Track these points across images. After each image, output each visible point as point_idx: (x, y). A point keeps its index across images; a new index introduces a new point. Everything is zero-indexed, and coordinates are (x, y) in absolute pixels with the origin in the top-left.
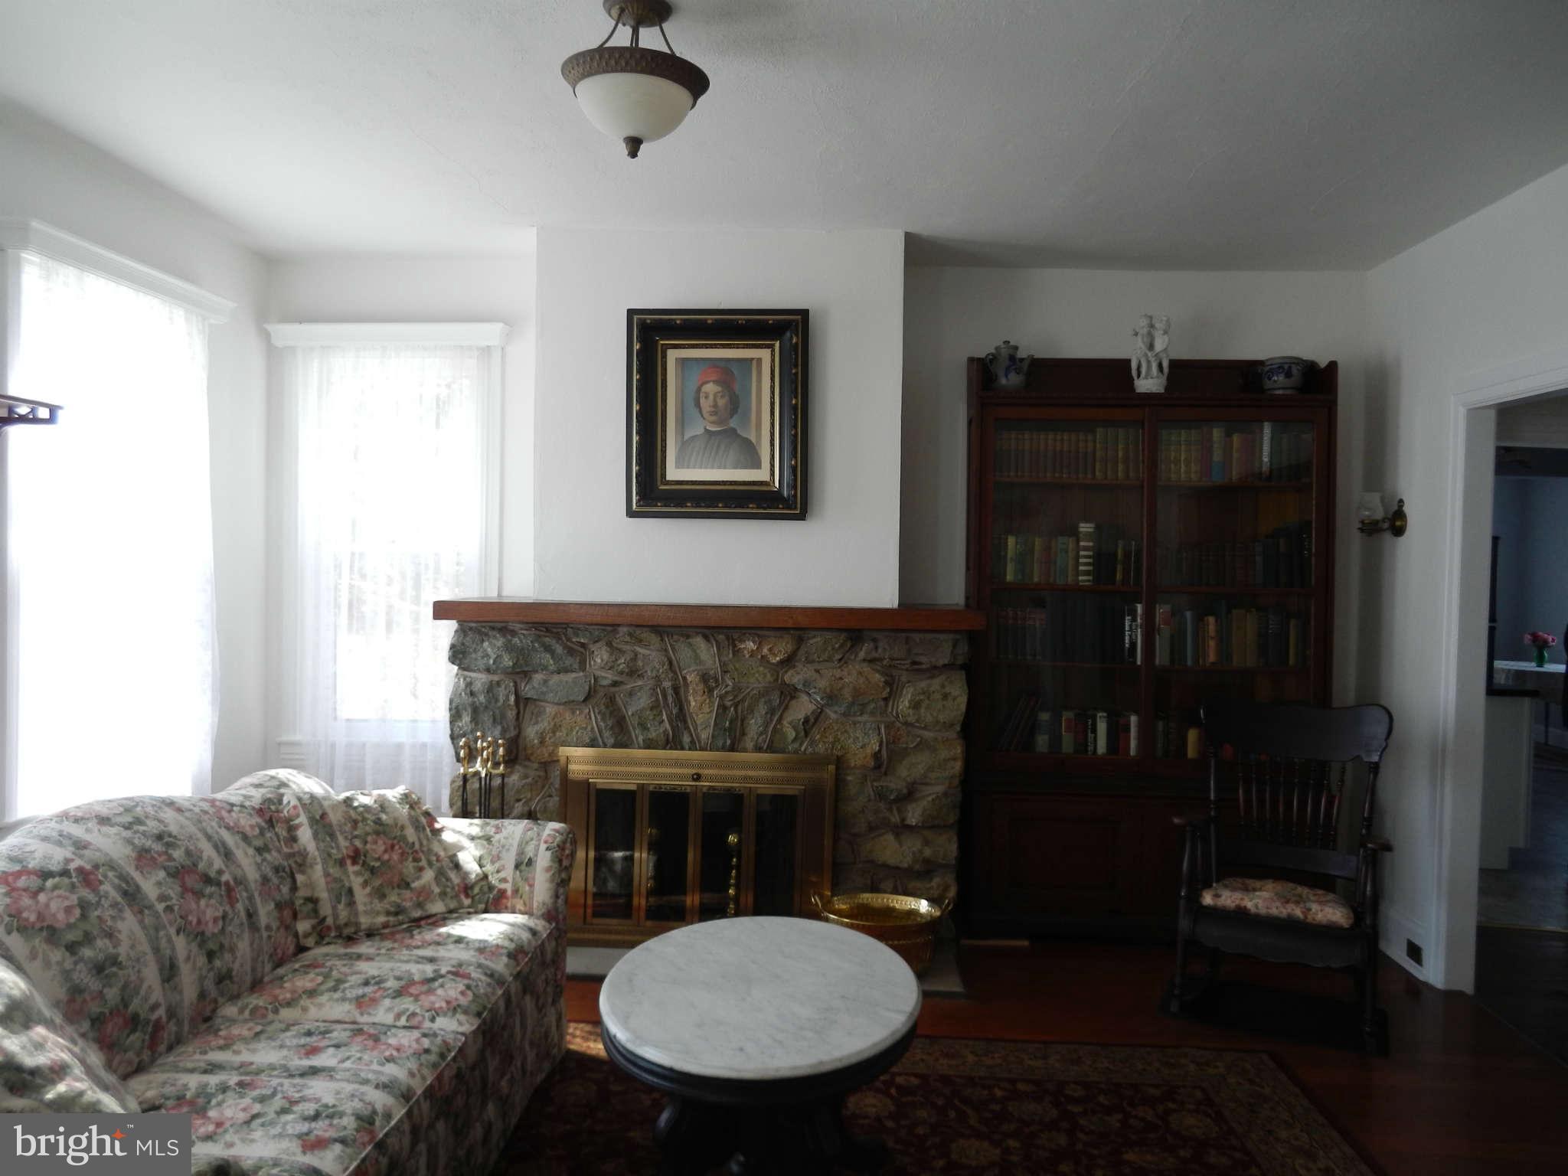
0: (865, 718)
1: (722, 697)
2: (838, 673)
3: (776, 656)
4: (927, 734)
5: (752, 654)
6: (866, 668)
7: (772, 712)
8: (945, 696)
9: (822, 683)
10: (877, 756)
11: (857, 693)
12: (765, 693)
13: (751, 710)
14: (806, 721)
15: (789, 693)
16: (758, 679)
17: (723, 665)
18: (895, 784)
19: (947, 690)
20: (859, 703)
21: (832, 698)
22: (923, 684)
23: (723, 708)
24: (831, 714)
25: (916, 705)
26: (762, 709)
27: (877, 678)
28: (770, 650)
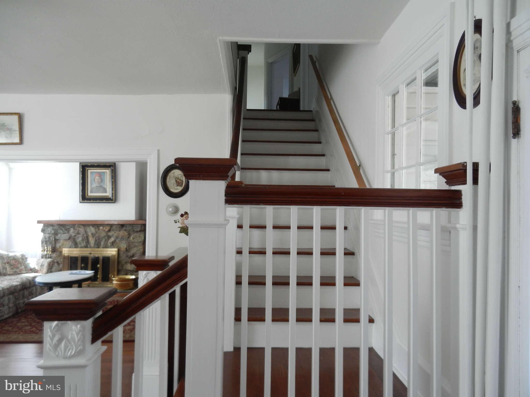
0: (124, 241)
1: (95, 238)
2: (119, 233)
3: (106, 229)
4: (136, 244)
5: (102, 229)
6: (124, 232)
7: (106, 240)
8: (140, 237)
9: (115, 235)
10: (126, 249)
11: (122, 237)
12: (105, 237)
13: (102, 240)
14: (112, 242)
15: (109, 237)
16: (103, 234)
17: (96, 232)
18: (130, 254)
19: (140, 235)
20: (122, 238)
21: (117, 237)
22: (135, 235)
23: (96, 240)
24: (118, 241)
25: (134, 238)
26: (104, 240)
27: (126, 234)
28: (105, 228)
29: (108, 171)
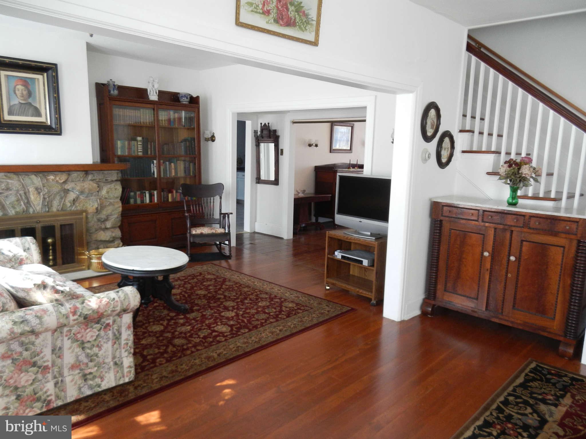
0: (93, 197)
1: (44, 195)
2: (82, 184)
3: (61, 180)
4: (112, 201)
5: (53, 180)
6: (91, 183)
7: (62, 198)
8: (116, 189)
9: (78, 188)
10: (97, 209)
11: (90, 190)
12: (58, 193)
13: (54, 199)
14: (74, 200)
15: (67, 191)
16: (56, 189)
17: (43, 184)
18: (103, 216)
19: (116, 187)
20: (90, 193)
21: (82, 192)
22: (109, 186)
23: (44, 198)
24: (82, 197)
25: (108, 192)
26: (58, 198)
27: (95, 185)
28: (59, 178)
29: (40, 77)
